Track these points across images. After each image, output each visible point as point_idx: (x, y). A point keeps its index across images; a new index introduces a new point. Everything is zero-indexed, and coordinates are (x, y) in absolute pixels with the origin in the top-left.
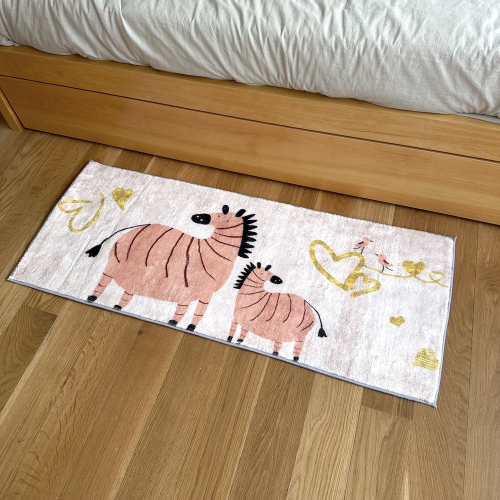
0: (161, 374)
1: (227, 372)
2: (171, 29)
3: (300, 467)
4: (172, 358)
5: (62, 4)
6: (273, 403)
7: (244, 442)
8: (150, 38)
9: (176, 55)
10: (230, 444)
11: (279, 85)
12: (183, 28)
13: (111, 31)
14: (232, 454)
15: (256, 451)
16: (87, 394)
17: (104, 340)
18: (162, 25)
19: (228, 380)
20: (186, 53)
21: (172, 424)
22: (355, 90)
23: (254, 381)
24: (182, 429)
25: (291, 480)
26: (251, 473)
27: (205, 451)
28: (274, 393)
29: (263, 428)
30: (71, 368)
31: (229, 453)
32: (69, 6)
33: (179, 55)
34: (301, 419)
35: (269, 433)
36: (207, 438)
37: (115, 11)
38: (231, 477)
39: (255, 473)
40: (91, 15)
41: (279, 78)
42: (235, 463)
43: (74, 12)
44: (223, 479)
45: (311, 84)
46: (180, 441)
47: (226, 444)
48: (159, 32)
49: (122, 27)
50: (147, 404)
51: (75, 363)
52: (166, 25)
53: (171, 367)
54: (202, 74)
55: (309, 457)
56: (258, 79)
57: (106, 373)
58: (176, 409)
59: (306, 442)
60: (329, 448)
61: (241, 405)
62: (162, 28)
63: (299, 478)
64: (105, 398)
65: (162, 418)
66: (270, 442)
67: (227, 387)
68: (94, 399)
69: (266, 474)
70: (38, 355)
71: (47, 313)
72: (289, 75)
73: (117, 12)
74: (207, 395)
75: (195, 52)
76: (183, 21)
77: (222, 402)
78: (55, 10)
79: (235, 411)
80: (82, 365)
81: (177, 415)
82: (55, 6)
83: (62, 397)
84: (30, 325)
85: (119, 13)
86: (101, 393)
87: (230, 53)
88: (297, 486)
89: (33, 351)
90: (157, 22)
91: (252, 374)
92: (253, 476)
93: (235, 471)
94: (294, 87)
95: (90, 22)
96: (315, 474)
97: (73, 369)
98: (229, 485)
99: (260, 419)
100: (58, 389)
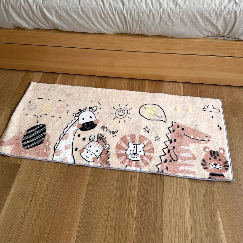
0: (84, 186)
1: (119, 178)
2: (69, 11)
3: (166, 221)
4: (88, 176)
5: (10, 3)
6: (146, 190)
7: (135, 213)
8: (58, 16)
9: (72, 23)
10: (128, 216)
11: (124, 32)
12: (75, 10)
13: (37, 14)
14: (130, 221)
15: (142, 217)
16: (45, 205)
17: (50, 173)
18: (64, 9)
19: (121, 183)
20: (77, 21)
21: (95, 212)
22: (160, 31)
23: (134, 180)
24: (101, 213)
25: (164, 228)
26: (142, 229)
27: (116, 222)
28: (145, 185)
29: (144, 204)
30: (34, 192)
31: (129, 221)
32: (14, 3)
33: (73, 22)
34: (161, 195)
35: (147, 206)
36: (116, 215)
37: (39, 4)
38: (132, 234)
39: (144, 229)
40: (26, 7)
41: (124, 29)
42: (133, 226)
43: (17, 6)
44: (129, 235)
45: (140, 30)
46: (101, 220)
47: (126, 217)
48: (63, 12)
49: (43, 12)
50: (80, 203)
51: (35, 189)
52: (66, 9)
53: (89, 181)
54: (85, 31)
55: (170, 214)
56: (114, 31)
57: (54, 191)
58: (96, 203)
59: (167, 206)
60: (179, 207)
61: (130, 194)
62: (64, 10)
63: (167, 226)
64: (56, 205)
65: (89, 210)
66: (149, 210)
67: (120, 186)
68: (49, 207)
69: (150, 228)
70: (13, 188)
71: (15, 164)
72: (129, 27)
73: (40, 5)
74: (111, 192)
75: (82, 21)
76: (74, 6)
77: (120, 194)
78: (6, 6)
79: (127, 198)
80: (40, 189)
81: (97, 206)
82: (6, 4)
83: (31, 209)
84: (6, 172)
85: (41, 5)
86: (53, 202)
87: (99, 20)
88: (167, 230)
89: (10, 187)
90: (61, 8)
91: (132, 177)
92: (144, 231)
93: (134, 230)
94: (131, 33)
95: (26, 10)
96: (175, 223)
97: (35, 192)
98: (132, 238)
99: (141, 199)
100: (28, 205)
